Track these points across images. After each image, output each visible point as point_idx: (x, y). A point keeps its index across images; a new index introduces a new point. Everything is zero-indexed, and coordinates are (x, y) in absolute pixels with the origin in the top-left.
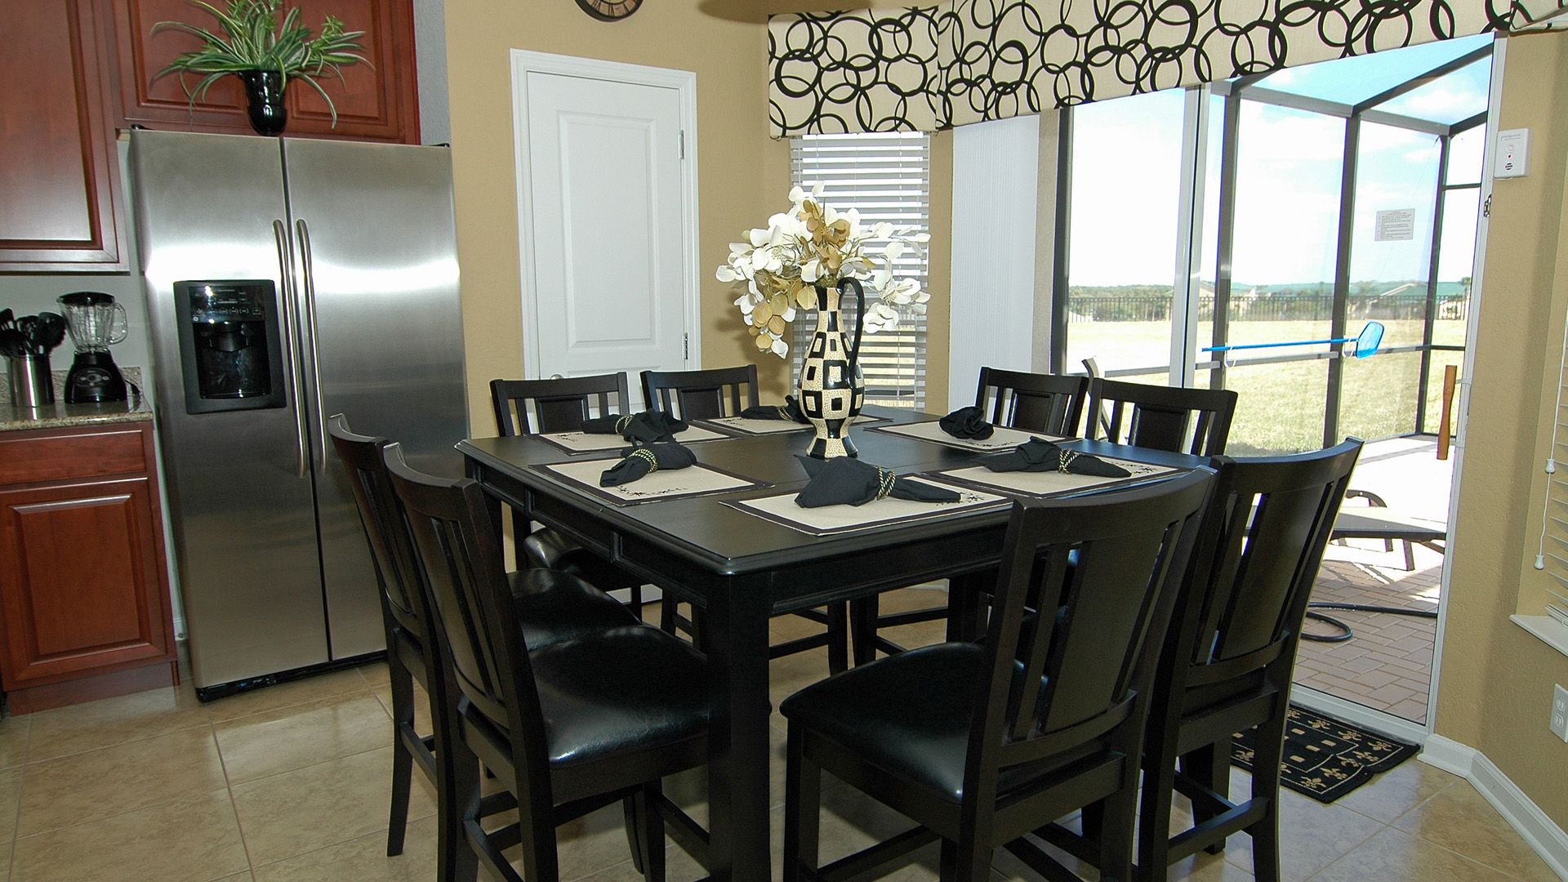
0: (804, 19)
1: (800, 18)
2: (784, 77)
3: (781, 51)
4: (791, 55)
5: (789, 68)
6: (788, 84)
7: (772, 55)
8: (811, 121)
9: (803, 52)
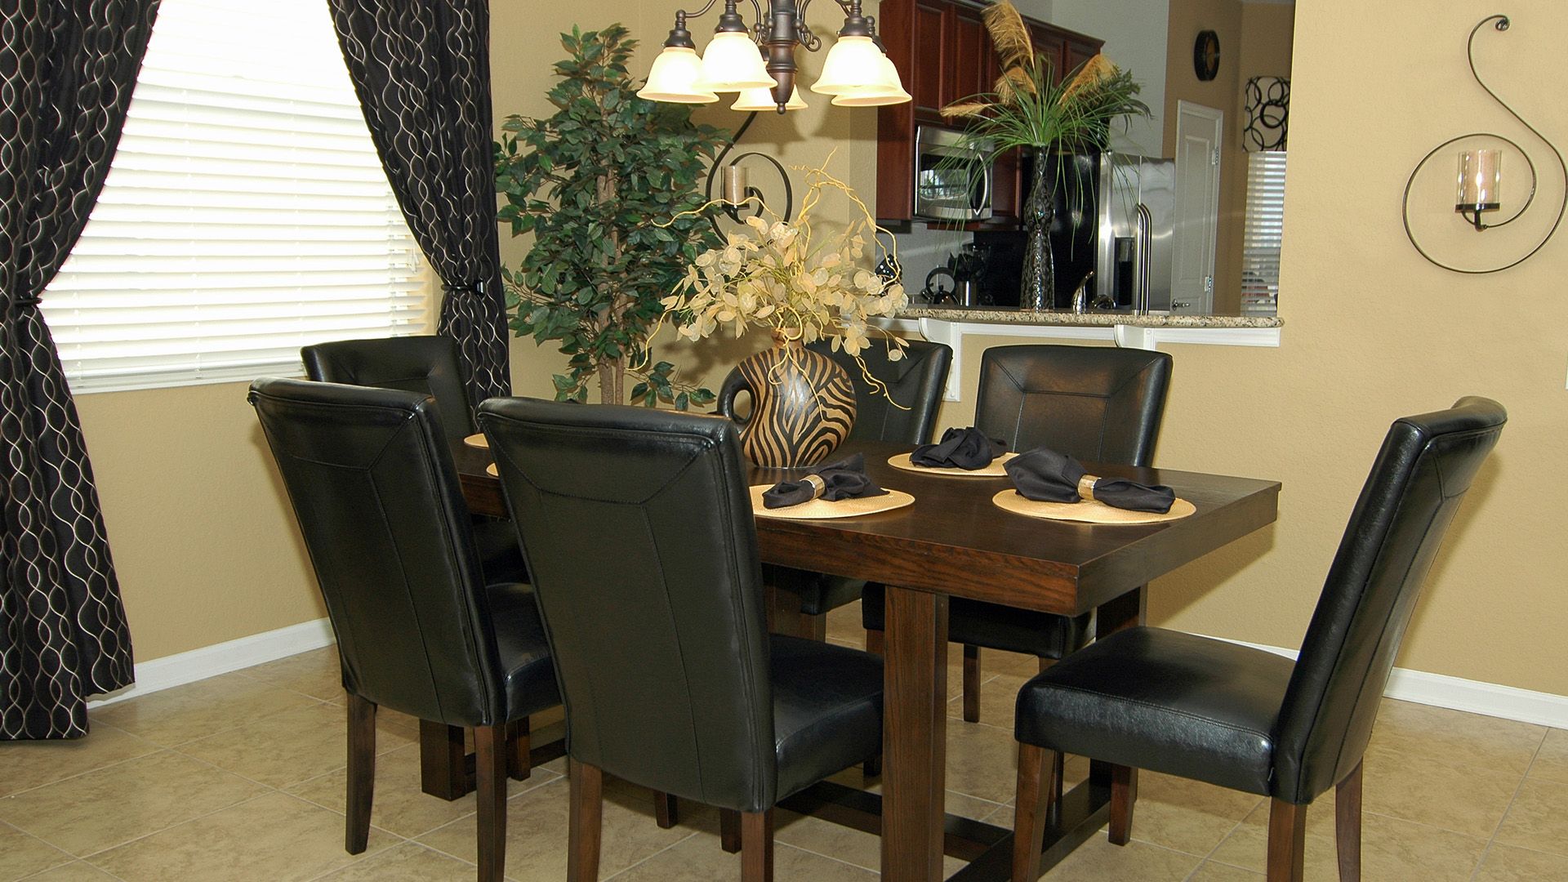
0: (1279, 81)
1: (1276, 80)
2: (1267, 116)
3: (1265, 100)
4: (1270, 103)
5: (1269, 110)
6: (1267, 120)
7: (1259, 102)
8: (1278, 144)
9: (1277, 102)
